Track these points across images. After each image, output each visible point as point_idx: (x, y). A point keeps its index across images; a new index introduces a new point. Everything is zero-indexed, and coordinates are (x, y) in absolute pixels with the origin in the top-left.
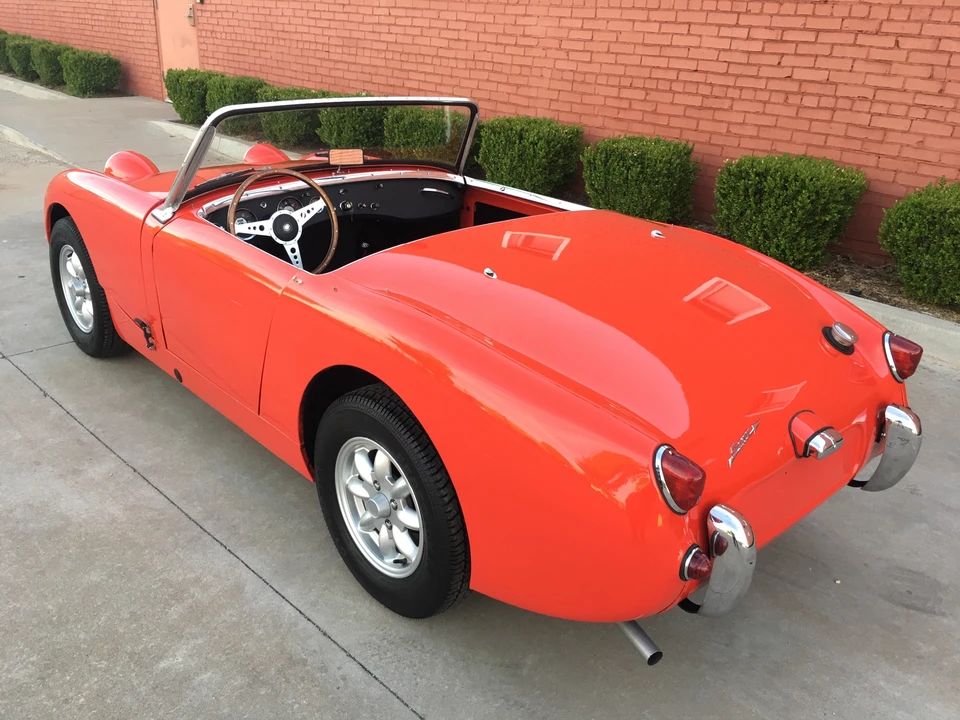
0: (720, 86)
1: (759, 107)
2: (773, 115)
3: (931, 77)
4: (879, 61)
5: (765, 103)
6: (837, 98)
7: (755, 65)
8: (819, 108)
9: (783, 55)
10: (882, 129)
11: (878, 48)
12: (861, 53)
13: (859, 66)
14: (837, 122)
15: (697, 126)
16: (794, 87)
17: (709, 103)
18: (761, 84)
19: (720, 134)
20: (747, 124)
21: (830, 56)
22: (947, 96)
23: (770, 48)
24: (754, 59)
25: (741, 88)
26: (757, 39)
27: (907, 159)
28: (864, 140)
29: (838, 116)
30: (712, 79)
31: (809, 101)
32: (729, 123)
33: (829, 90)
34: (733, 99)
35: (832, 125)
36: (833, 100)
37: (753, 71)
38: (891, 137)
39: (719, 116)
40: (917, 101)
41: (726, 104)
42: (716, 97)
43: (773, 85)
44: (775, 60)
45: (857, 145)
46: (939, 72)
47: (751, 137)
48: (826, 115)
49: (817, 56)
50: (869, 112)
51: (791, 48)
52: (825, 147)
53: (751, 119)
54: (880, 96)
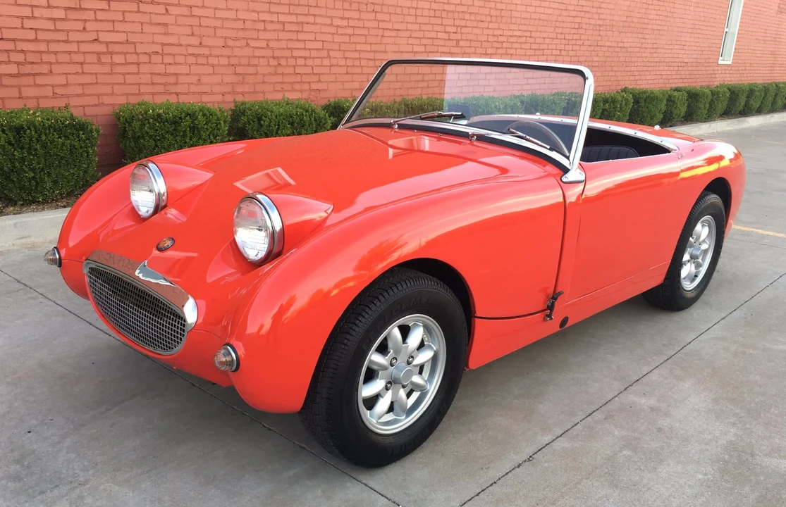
0: (33, 52)
1: (78, 68)
2: (92, 74)
3: (192, 34)
4: (159, 24)
5: (82, 64)
6: (137, 54)
7: (63, 31)
8: (127, 63)
9: (85, 21)
10: (174, 74)
11: (156, 14)
12: (145, 18)
13: (147, 28)
14: (144, 73)
15: (20, 93)
16: (102, 48)
17: (27, 69)
18: (74, 47)
19: (47, 97)
20: (71, 85)
21: (123, 21)
22: (205, 46)
23: (72, 15)
24: (60, 25)
25: (55, 53)
26: (58, 7)
27: (194, 93)
28: (165, 84)
29: (144, 68)
30: (21, 46)
31: (118, 59)
32: (53, 86)
33: (130, 48)
34: (50, 63)
35: (141, 76)
36: (135, 56)
37: (62, 36)
38: (182, 79)
39: (39, 80)
40: (190, 52)
41: (45, 69)
42: (33, 63)
43: (84, 48)
44: (80, 26)
45: (161, 89)
46: (196, 31)
47: (78, 96)
48: (133, 69)
49: (113, 21)
50: (163, 63)
51: (90, 15)
52: (140, 94)
53: (72, 79)
54: (167, 50)
